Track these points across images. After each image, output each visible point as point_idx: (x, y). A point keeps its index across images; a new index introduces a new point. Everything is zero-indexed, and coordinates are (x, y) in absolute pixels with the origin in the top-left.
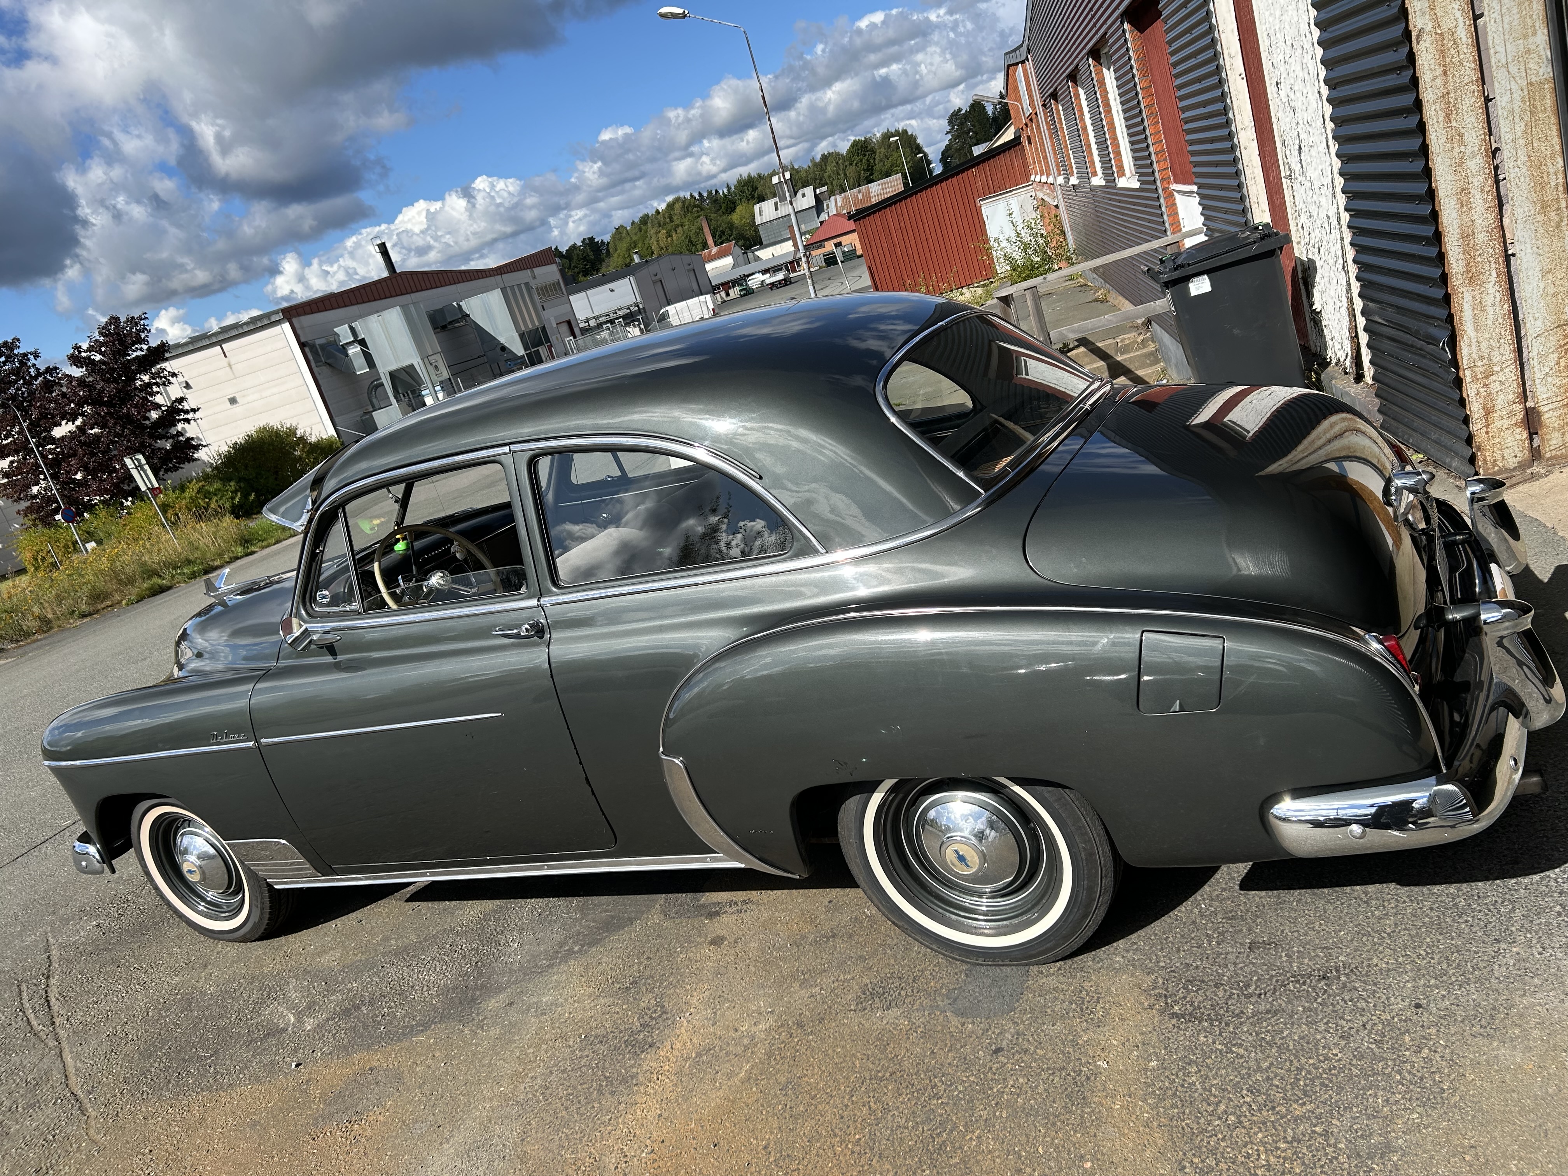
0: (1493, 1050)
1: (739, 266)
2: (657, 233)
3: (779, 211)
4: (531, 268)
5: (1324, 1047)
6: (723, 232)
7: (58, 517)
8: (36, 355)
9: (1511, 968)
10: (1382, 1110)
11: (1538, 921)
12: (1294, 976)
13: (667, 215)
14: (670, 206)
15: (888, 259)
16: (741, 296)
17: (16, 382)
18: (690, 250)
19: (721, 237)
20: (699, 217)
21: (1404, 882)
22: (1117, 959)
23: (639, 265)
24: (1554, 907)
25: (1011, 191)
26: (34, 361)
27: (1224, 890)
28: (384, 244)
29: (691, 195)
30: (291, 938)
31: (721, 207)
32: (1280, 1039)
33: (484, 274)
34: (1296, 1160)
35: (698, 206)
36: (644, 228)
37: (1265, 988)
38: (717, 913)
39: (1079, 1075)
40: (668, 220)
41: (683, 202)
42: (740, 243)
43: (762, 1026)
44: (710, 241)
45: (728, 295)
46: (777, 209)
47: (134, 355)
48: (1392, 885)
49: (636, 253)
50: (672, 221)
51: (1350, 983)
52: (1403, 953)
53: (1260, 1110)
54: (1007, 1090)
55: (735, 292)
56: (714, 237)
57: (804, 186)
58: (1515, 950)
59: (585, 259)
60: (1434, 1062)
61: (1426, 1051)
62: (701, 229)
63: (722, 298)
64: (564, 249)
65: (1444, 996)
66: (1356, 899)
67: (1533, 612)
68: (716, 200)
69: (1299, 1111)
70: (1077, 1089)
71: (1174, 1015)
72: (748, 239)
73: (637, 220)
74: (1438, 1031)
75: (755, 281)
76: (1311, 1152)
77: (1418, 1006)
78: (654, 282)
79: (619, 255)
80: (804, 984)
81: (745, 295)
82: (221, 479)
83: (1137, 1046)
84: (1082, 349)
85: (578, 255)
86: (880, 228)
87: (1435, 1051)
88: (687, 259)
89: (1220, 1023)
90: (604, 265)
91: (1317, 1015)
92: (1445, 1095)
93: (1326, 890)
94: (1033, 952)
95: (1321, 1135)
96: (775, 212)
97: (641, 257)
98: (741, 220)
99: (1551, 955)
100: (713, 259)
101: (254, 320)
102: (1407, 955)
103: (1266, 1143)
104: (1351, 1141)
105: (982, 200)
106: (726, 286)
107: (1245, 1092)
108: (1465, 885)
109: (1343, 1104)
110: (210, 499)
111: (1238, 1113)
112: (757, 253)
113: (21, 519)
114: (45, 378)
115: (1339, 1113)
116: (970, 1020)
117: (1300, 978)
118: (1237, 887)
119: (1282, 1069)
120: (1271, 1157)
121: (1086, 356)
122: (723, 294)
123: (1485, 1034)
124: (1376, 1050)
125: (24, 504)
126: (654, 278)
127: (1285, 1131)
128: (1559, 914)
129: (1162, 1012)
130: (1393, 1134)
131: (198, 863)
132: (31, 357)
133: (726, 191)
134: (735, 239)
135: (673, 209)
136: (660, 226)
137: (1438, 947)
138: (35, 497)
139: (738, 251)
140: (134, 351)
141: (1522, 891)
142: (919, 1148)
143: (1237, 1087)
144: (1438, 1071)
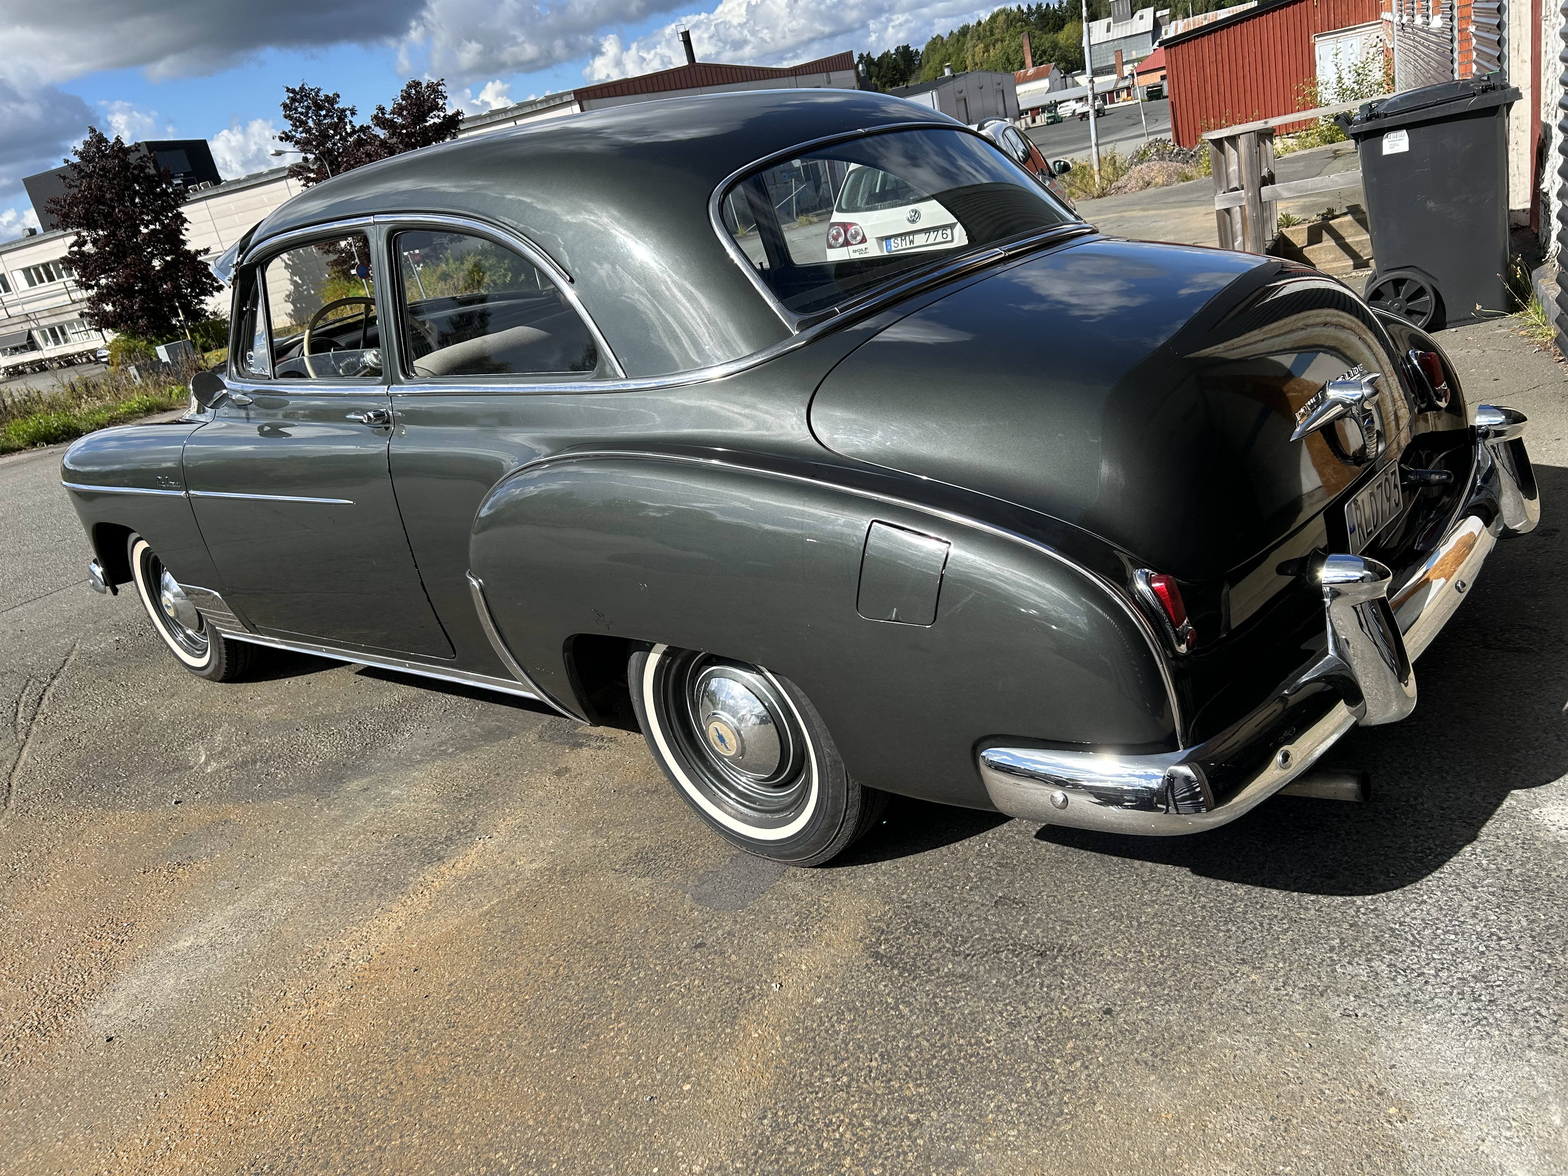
0: (1145, 1084)
1: (1054, 91)
2: (975, 46)
3: (1110, 34)
4: (828, 72)
5: (984, 1030)
6: (1044, 52)
7: (354, 272)
8: (353, 113)
9: (1233, 997)
10: (987, 1116)
11: (1302, 951)
12: (1014, 945)
13: (988, 27)
14: (994, 18)
15: (1196, 95)
16: (1048, 124)
17: (333, 136)
18: (1005, 69)
19: (1041, 57)
20: (1022, 32)
21: (1198, 870)
22: (870, 880)
23: (948, 79)
24: (1333, 939)
25: (1355, 29)
26: (350, 118)
27: (1020, 832)
28: (688, 32)
29: (1019, 8)
30: (250, 686)
31: (1048, 23)
32: (952, 1009)
33: (778, 73)
34: (868, 1143)
35: (1023, 21)
36: (961, 39)
37: (978, 949)
38: (581, 745)
39: (748, 992)
40: (988, 33)
41: (1008, 15)
42: (1062, 65)
43: (534, 866)
44: (1029, 60)
45: (1034, 121)
46: (1108, 30)
47: (431, 122)
48: (1185, 871)
49: (948, 66)
50: (992, 34)
51: (1062, 967)
52: (1139, 948)
53: (876, 1078)
54: (678, 988)
55: (1042, 119)
56: (1033, 56)
57: (1144, 7)
58: (1253, 977)
59: (894, 68)
60: (1076, 1079)
61: (1078, 1064)
62: (1021, 47)
63: (1026, 124)
64: (876, 56)
65: (1142, 1008)
66: (1137, 875)
67: (1391, 577)
68: (1045, 15)
69: (911, 1089)
70: (736, 1006)
71: (877, 955)
72: (1071, 62)
73: (955, 31)
74: (1107, 1045)
75: (1064, 111)
76: (888, 1139)
77: (1108, 1012)
78: (958, 100)
79: (931, 68)
80: (598, 833)
81: (1052, 123)
82: (496, 256)
83: (819, 978)
84: (1349, 218)
85: (888, 63)
86: (1192, 59)
87: (1087, 1068)
88: (997, 77)
89: (910, 975)
90: (914, 76)
91: (1004, 992)
92: (1059, 1119)
93: (1115, 859)
94: (786, 852)
95: (910, 1124)
96: (1106, 34)
97: (952, 71)
98: (1067, 39)
99: (1287, 995)
100: (1026, 80)
101: (548, 99)
102: (1139, 952)
103: (855, 1116)
104: (933, 1140)
105: (1318, 36)
106: (1035, 112)
107: (877, 1055)
108: (1258, 889)
109: (955, 1097)
110: (484, 273)
111: (855, 1075)
112: (1076, 78)
113: (329, 269)
114: (359, 136)
115: (945, 1105)
116: (700, 908)
117: (1018, 948)
118: (1034, 833)
119: (928, 1041)
120: (849, 1132)
121: (1351, 226)
122: (1029, 120)
123: (1150, 1064)
124: (1031, 1048)
125: (333, 257)
126: (958, 95)
127: (882, 1109)
128: (1332, 949)
129: (867, 948)
130: (977, 1146)
131: (173, 600)
132: (348, 113)
133: (1057, 6)
134: (1056, 60)
135: (995, 22)
136: (979, 39)
137: (1177, 953)
138: (343, 251)
139: (1057, 74)
140: (432, 118)
141: (1312, 912)
142: (565, 1024)
143: (874, 1048)
144: (1073, 1092)
